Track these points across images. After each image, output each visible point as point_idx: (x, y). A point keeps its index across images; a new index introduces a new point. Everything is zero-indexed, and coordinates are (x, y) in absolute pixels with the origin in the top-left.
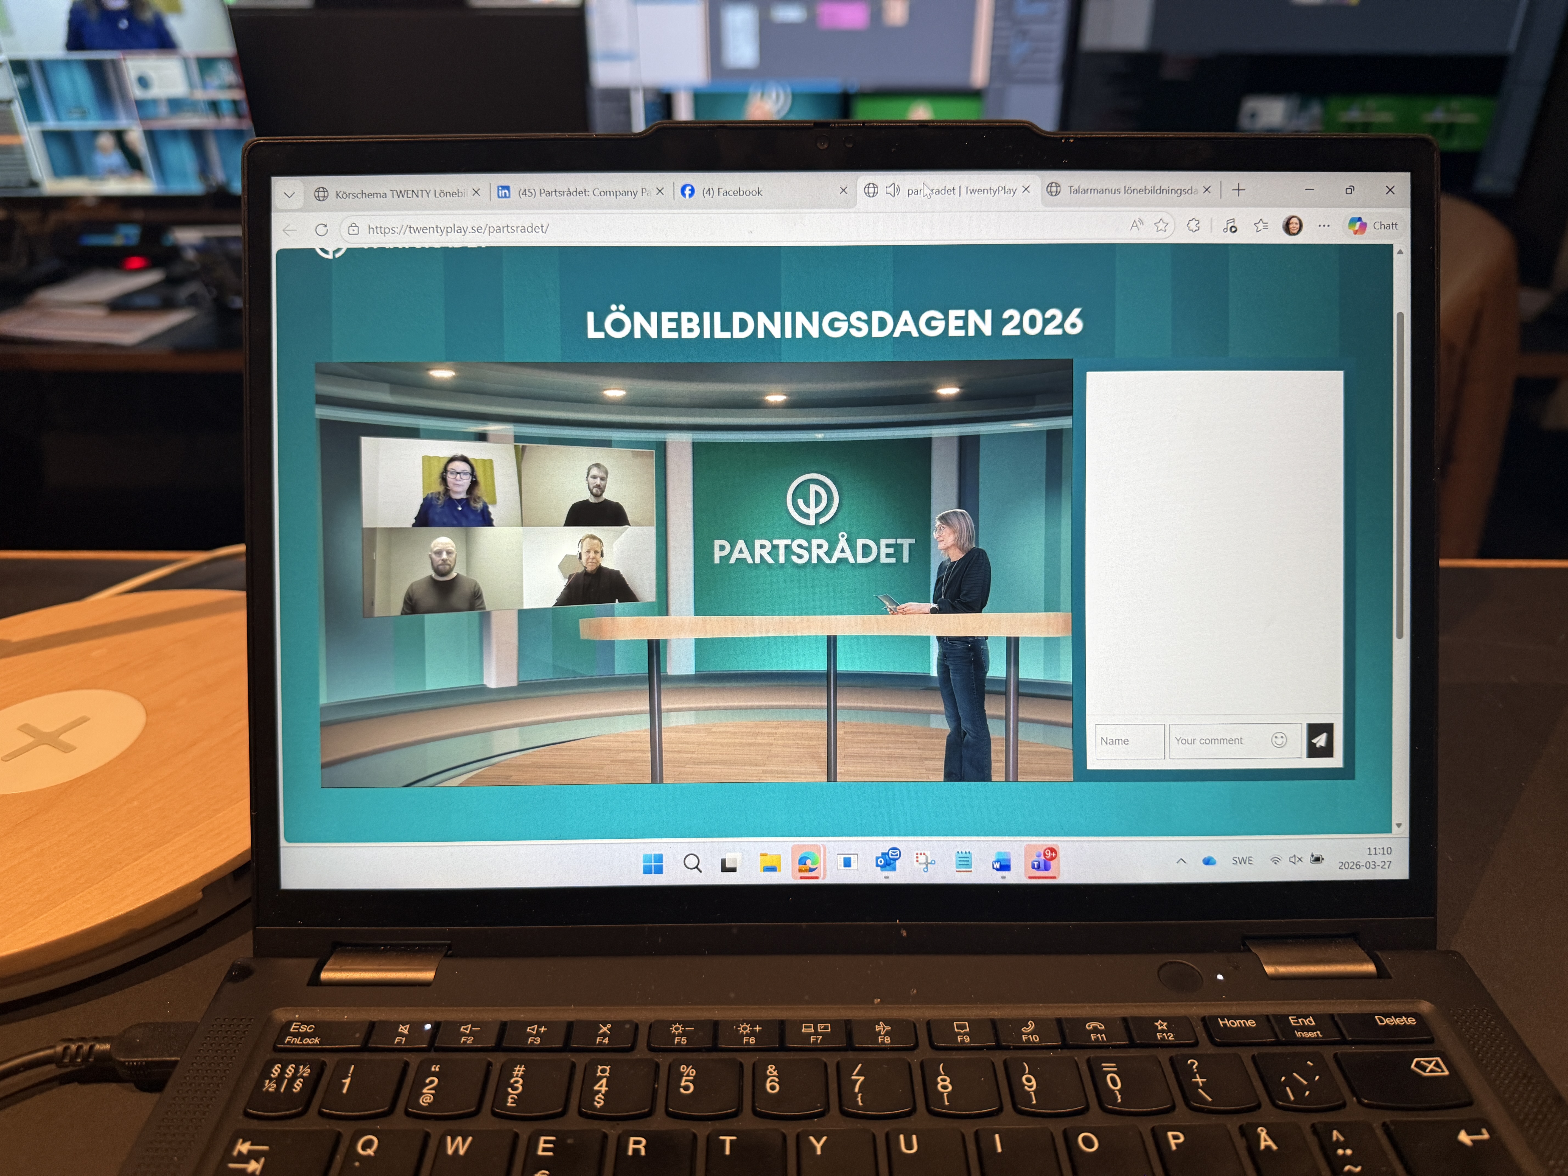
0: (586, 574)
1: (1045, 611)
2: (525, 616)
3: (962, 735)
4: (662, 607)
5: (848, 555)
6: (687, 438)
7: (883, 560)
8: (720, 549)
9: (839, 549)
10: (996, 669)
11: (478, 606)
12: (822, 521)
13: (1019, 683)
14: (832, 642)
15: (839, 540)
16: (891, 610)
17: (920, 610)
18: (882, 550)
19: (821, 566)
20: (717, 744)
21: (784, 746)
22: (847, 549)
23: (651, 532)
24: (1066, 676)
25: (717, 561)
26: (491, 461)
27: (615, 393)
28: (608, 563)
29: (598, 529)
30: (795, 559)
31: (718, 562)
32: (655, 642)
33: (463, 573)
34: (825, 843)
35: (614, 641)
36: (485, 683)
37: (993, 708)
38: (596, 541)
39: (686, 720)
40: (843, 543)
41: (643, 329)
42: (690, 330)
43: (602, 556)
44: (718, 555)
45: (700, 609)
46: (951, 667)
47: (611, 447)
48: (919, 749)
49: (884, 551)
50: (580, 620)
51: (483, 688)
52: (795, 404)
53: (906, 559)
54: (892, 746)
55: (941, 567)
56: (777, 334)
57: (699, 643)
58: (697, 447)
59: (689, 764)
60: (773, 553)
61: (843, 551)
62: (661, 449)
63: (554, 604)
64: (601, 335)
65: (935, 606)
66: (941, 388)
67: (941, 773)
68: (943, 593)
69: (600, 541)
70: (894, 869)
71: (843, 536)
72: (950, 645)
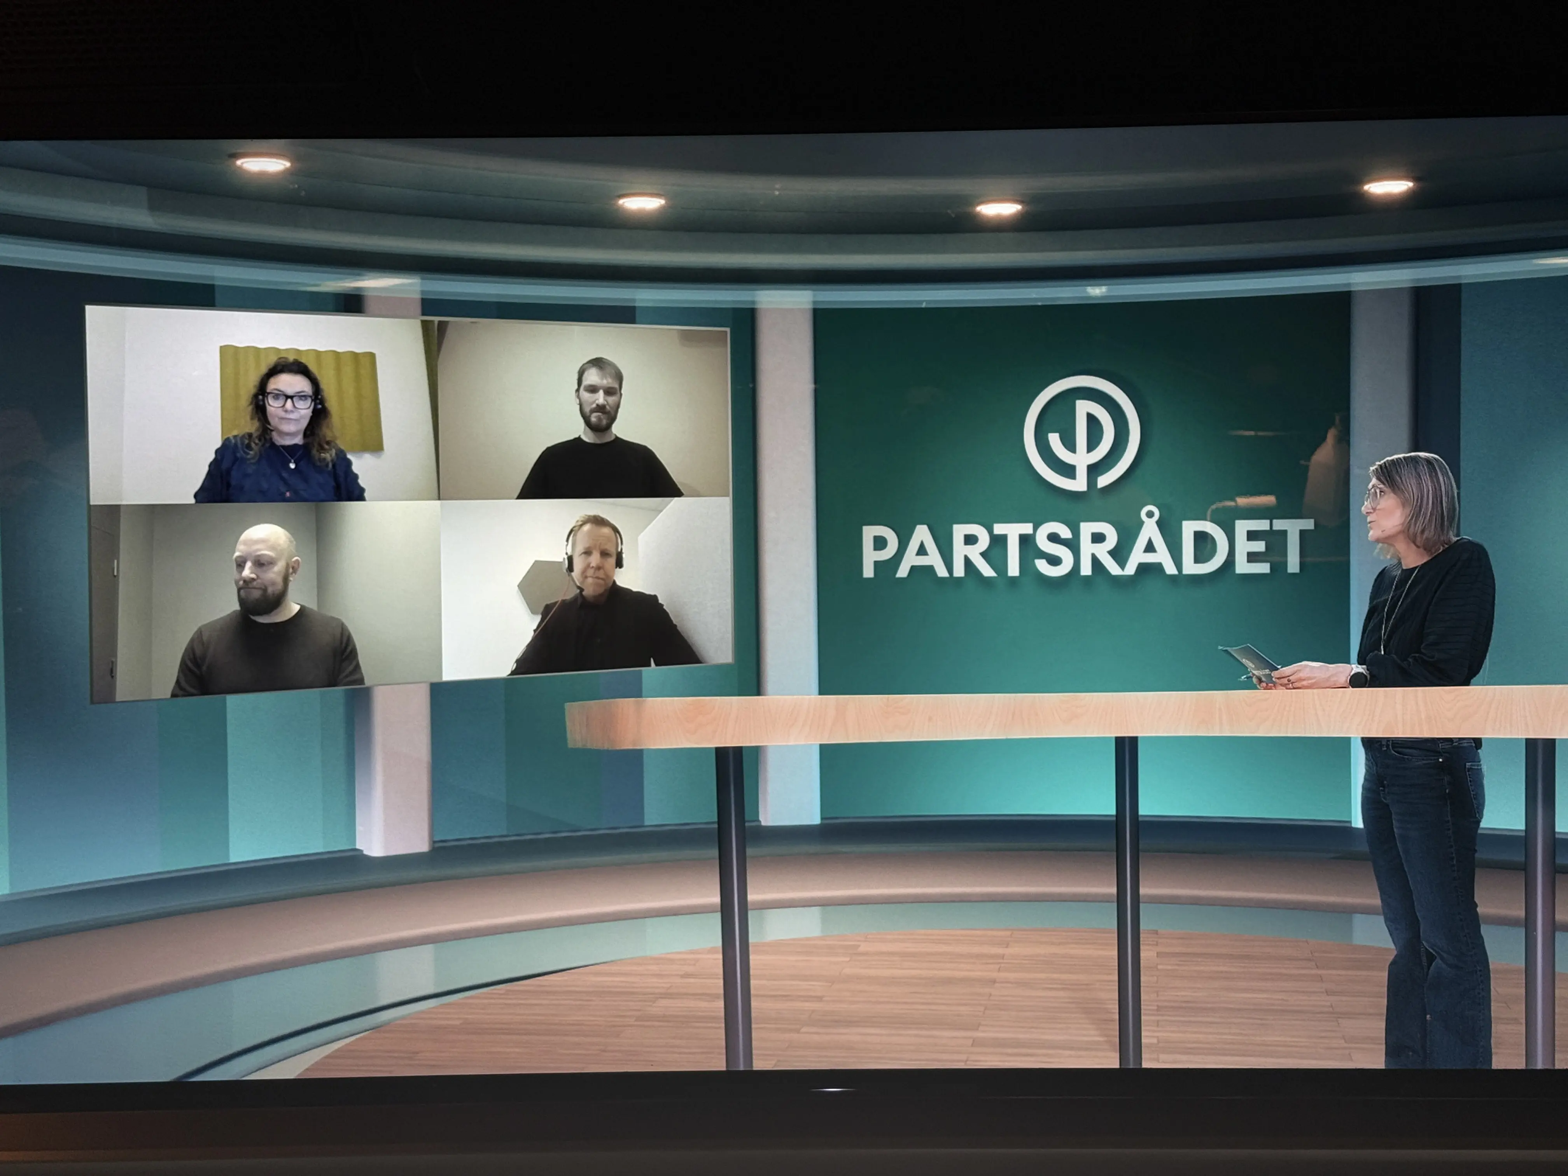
11: (347, 676)
16: (1260, 680)
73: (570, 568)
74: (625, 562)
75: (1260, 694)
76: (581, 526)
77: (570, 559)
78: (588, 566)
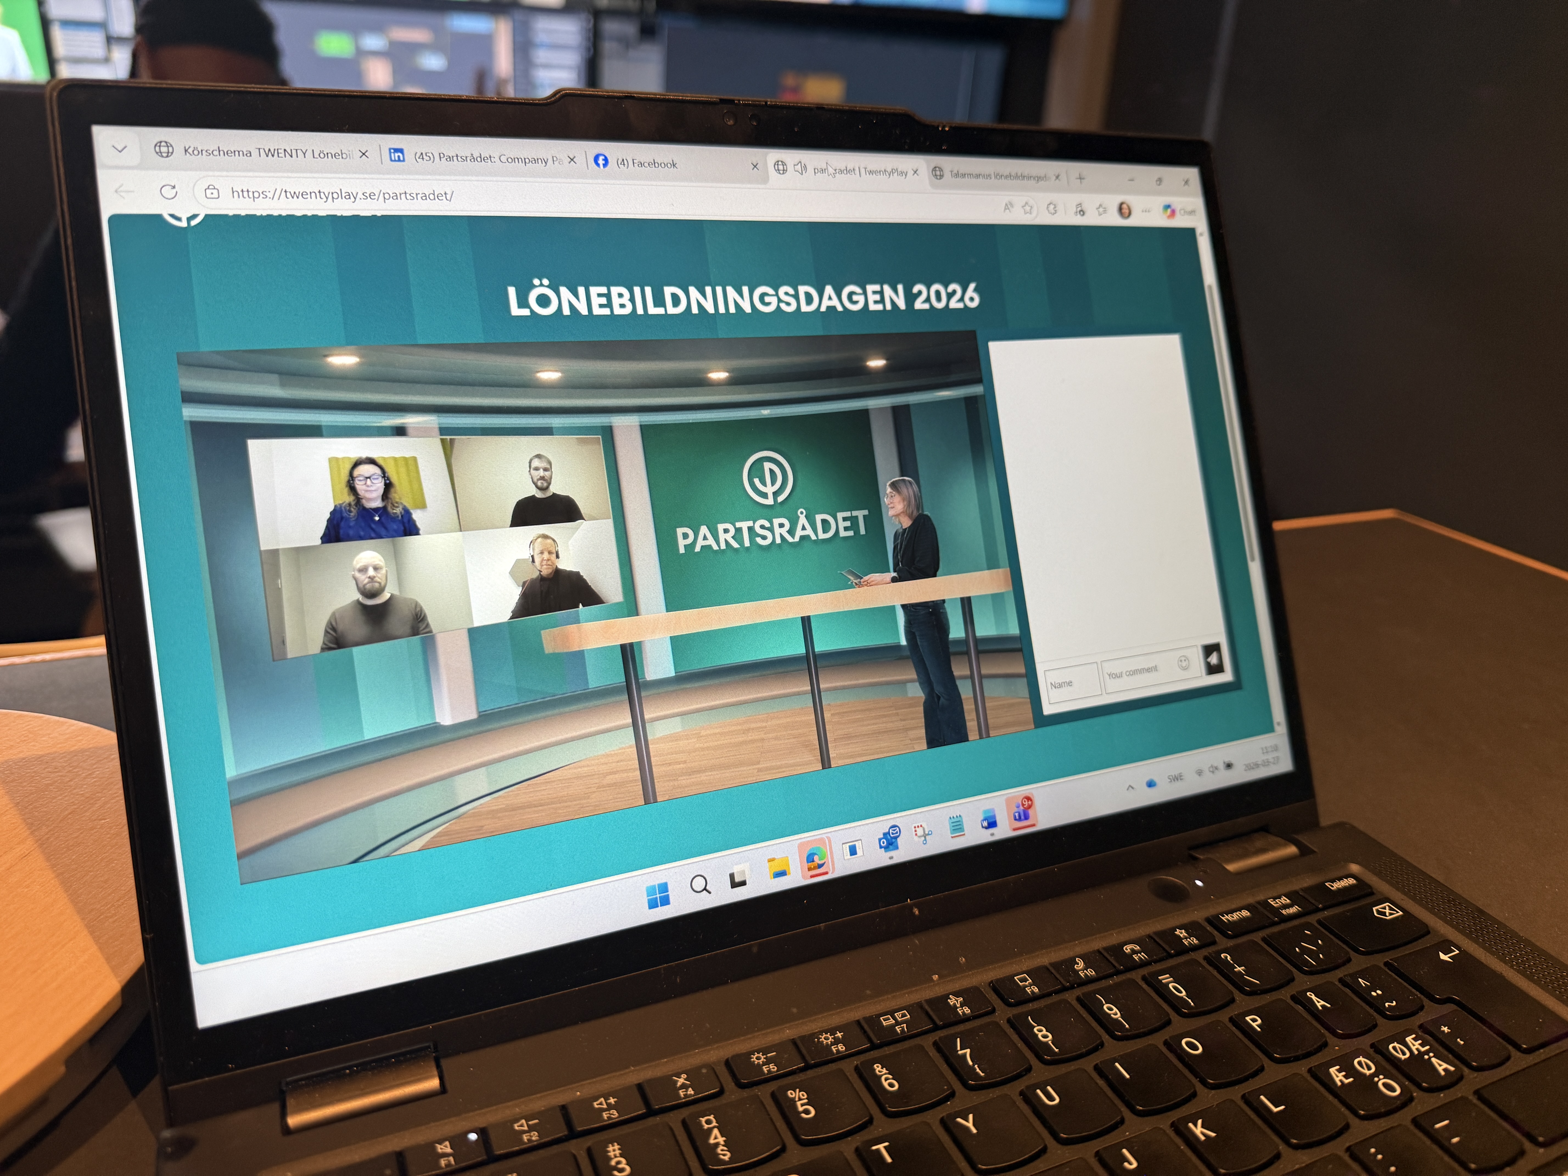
0: (542, 579)
1: (989, 569)
2: (475, 634)
3: (936, 700)
4: (631, 606)
5: (809, 531)
6: (634, 420)
7: (843, 534)
8: (683, 537)
9: (800, 527)
10: (956, 631)
12: (780, 499)
13: (977, 641)
14: (806, 622)
15: (799, 517)
17: (882, 580)
18: (840, 524)
19: (785, 546)
20: (708, 748)
21: (776, 738)
22: (807, 526)
23: (608, 526)
24: (1014, 629)
25: (682, 550)
26: (415, 459)
27: (549, 374)
28: (566, 564)
29: (549, 527)
30: (759, 540)
31: (684, 552)
32: (628, 646)
33: (396, 592)
34: (829, 835)
35: (583, 651)
36: (438, 721)
37: (959, 670)
38: (549, 541)
39: (674, 727)
40: (803, 520)
41: (571, 306)
42: (622, 306)
43: (558, 557)
44: (682, 543)
45: (673, 603)
46: (917, 634)
47: (553, 435)
48: (901, 720)
49: (842, 524)
50: (542, 632)
51: (436, 727)
52: (736, 381)
53: (863, 531)
54: (874, 721)
55: (896, 536)
56: (711, 310)
57: (675, 641)
58: (645, 430)
59: (681, 776)
60: (737, 536)
61: (804, 528)
62: (608, 435)
63: (509, 618)
64: (526, 312)
65: (895, 574)
66: (870, 360)
67: (923, 741)
68: (900, 560)
69: (554, 540)
70: (897, 848)
71: (802, 513)
72: (913, 611)
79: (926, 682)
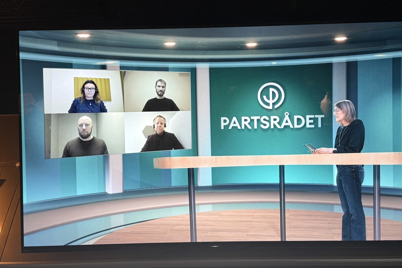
73: (154, 127)
74: (166, 126)
75: (312, 155)
76: (157, 118)
77: (154, 125)
78: (158, 127)
79: (345, 205)
